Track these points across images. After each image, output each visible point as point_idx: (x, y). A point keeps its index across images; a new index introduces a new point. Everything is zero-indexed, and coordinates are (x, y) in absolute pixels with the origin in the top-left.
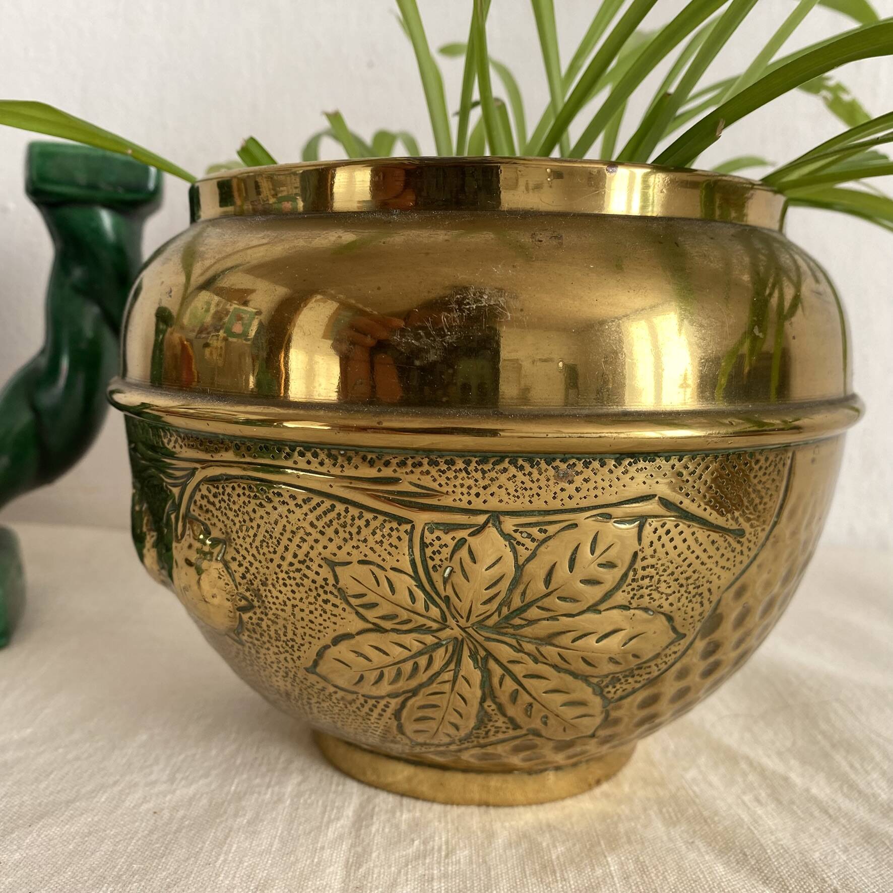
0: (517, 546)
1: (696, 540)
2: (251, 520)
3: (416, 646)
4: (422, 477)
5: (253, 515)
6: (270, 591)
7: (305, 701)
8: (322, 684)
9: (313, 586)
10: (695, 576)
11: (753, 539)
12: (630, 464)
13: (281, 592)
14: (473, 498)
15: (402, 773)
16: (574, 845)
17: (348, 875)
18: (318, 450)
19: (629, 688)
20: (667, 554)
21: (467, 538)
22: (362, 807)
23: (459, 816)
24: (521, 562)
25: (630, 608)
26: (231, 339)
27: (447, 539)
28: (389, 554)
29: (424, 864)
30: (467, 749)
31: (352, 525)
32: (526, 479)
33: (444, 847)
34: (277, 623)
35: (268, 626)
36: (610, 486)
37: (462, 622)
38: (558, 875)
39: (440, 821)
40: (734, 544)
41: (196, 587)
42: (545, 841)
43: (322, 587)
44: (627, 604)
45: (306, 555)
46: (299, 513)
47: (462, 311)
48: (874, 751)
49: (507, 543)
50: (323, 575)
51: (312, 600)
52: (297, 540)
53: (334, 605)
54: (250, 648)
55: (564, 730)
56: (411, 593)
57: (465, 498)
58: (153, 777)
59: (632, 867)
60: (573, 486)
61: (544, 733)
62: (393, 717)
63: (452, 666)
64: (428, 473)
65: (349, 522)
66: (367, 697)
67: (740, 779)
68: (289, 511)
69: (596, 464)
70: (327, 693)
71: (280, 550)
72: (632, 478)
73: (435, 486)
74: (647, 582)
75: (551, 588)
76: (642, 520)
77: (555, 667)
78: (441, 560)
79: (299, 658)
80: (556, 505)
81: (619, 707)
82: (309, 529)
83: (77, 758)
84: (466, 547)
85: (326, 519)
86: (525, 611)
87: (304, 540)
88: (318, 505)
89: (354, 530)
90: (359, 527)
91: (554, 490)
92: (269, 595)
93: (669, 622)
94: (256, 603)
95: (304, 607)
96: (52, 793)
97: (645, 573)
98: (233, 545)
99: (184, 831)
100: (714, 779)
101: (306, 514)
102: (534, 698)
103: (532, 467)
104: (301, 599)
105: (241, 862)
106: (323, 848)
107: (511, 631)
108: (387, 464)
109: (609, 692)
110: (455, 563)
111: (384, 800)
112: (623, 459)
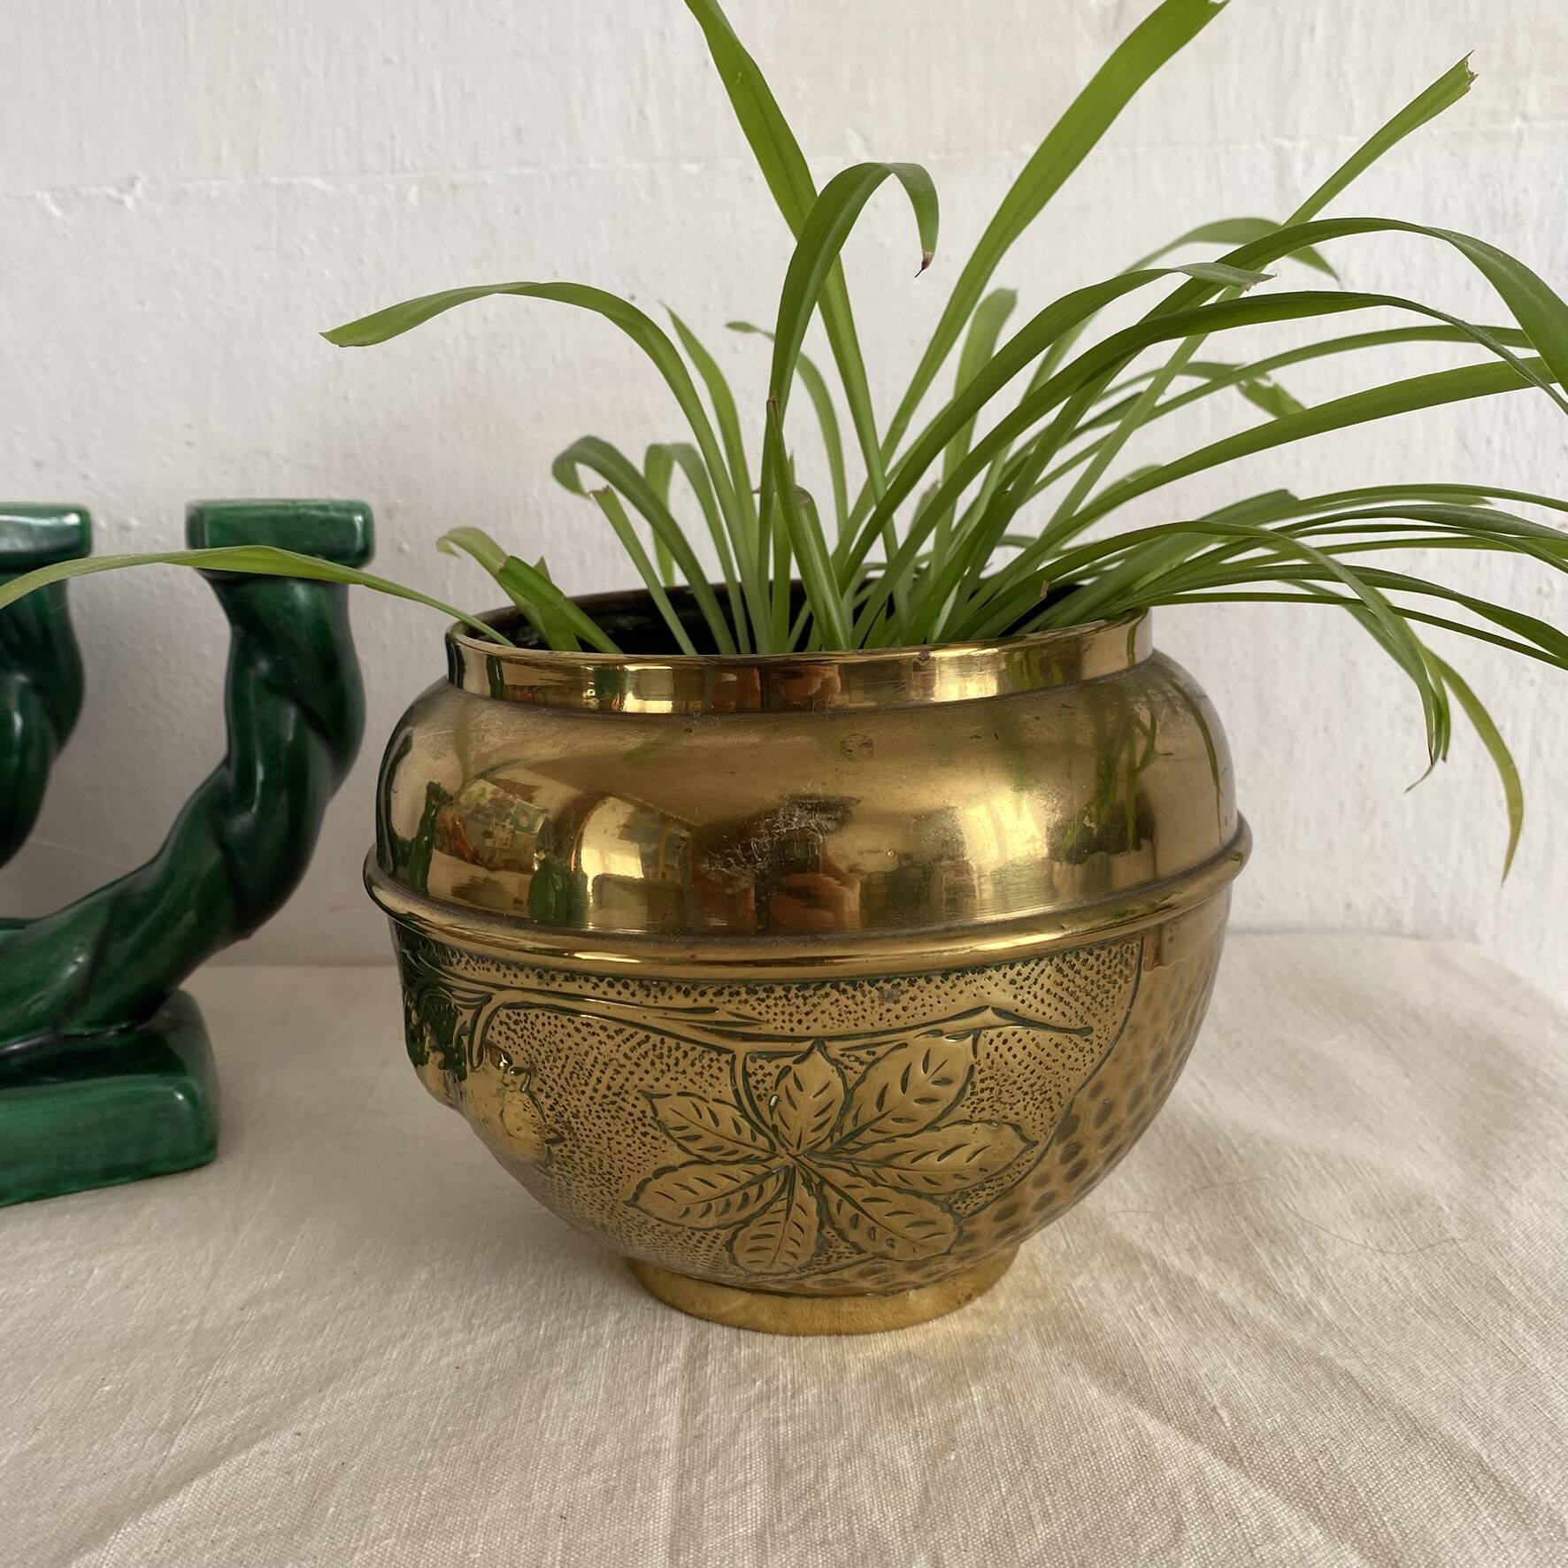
0: (845, 1071)
1: (1037, 1045)
2: (559, 1051)
3: (745, 1177)
4: (741, 1006)
5: (560, 1046)
6: (582, 1123)
7: (623, 1234)
8: (644, 1217)
9: (630, 1119)
10: (1040, 1083)
11: (1104, 1035)
12: (958, 978)
13: (594, 1125)
14: (795, 1025)
15: (736, 1302)
16: (936, 1375)
17: (685, 1423)
18: (629, 981)
19: (981, 1201)
20: (1006, 1063)
21: (791, 1065)
22: (693, 1345)
23: (805, 1349)
24: (850, 1086)
25: (971, 1123)
26: (517, 832)
27: (770, 1067)
28: (710, 1084)
29: (768, 1407)
30: (808, 1276)
31: (669, 1057)
32: (850, 1002)
33: (790, 1387)
34: (591, 1156)
35: (581, 1159)
36: (939, 1002)
37: (793, 1151)
38: (916, 1410)
39: (784, 1357)
40: (1082, 1044)
41: (499, 1120)
42: (903, 1372)
43: (640, 1119)
44: (968, 1118)
45: (622, 1088)
46: (611, 1044)
47: (772, 836)
48: (1305, 1241)
49: (834, 1068)
50: (640, 1108)
51: (629, 1132)
52: (610, 1072)
53: (653, 1138)
54: (559, 1180)
55: (914, 1250)
56: (736, 1124)
57: (787, 1026)
58: (446, 1325)
59: (997, 1396)
60: (899, 1006)
61: (890, 1255)
62: (724, 1248)
63: (785, 1195)
64: (746, 1001)
65: (665, 1052)
66: (694, 1230)
67: (1137, 1284)
68: (600, 1042)
69: (922, 982)
70: (649, 1226)
71: (593, 1081)
72: (961, 992)
73: (754, 1014)
74: (986, 1094)
75: (884, 1111)
76: (976, 1033)
77: (896, 1188)
78: (766, 1089)
79: (617, 1191)
80: (884, 1026)
81: (973, 1223)
82: (623, 1061)
83: (349, 1307)
84: (791, 1076)
85: (641, 1051)
86: (859, 1135)
87: (618, 1072)
88: (632, 1036)
89: (672, 1062)
90: (677, 1059)
91: (880, 1011)
92: (581, 1127)
93: (1016, 1131)
94: (566, 1135)
95: (621, 1140)
96: (332, 1353)
97: (984, 1085)
98: (540, 1076)
99: (495, 1386)
100: (1107, 1287)
101: (619, 1046)
102: (877, 1222)
103: (855, 989)
104: (618, 1132)
105: (565, 1417)
106: (654, 1396)
107: (845, 1155)
108: (703, 994)
109: (959, 1208)
110: (781, 1090)
111: (718, 1336)
112: (950, 974)
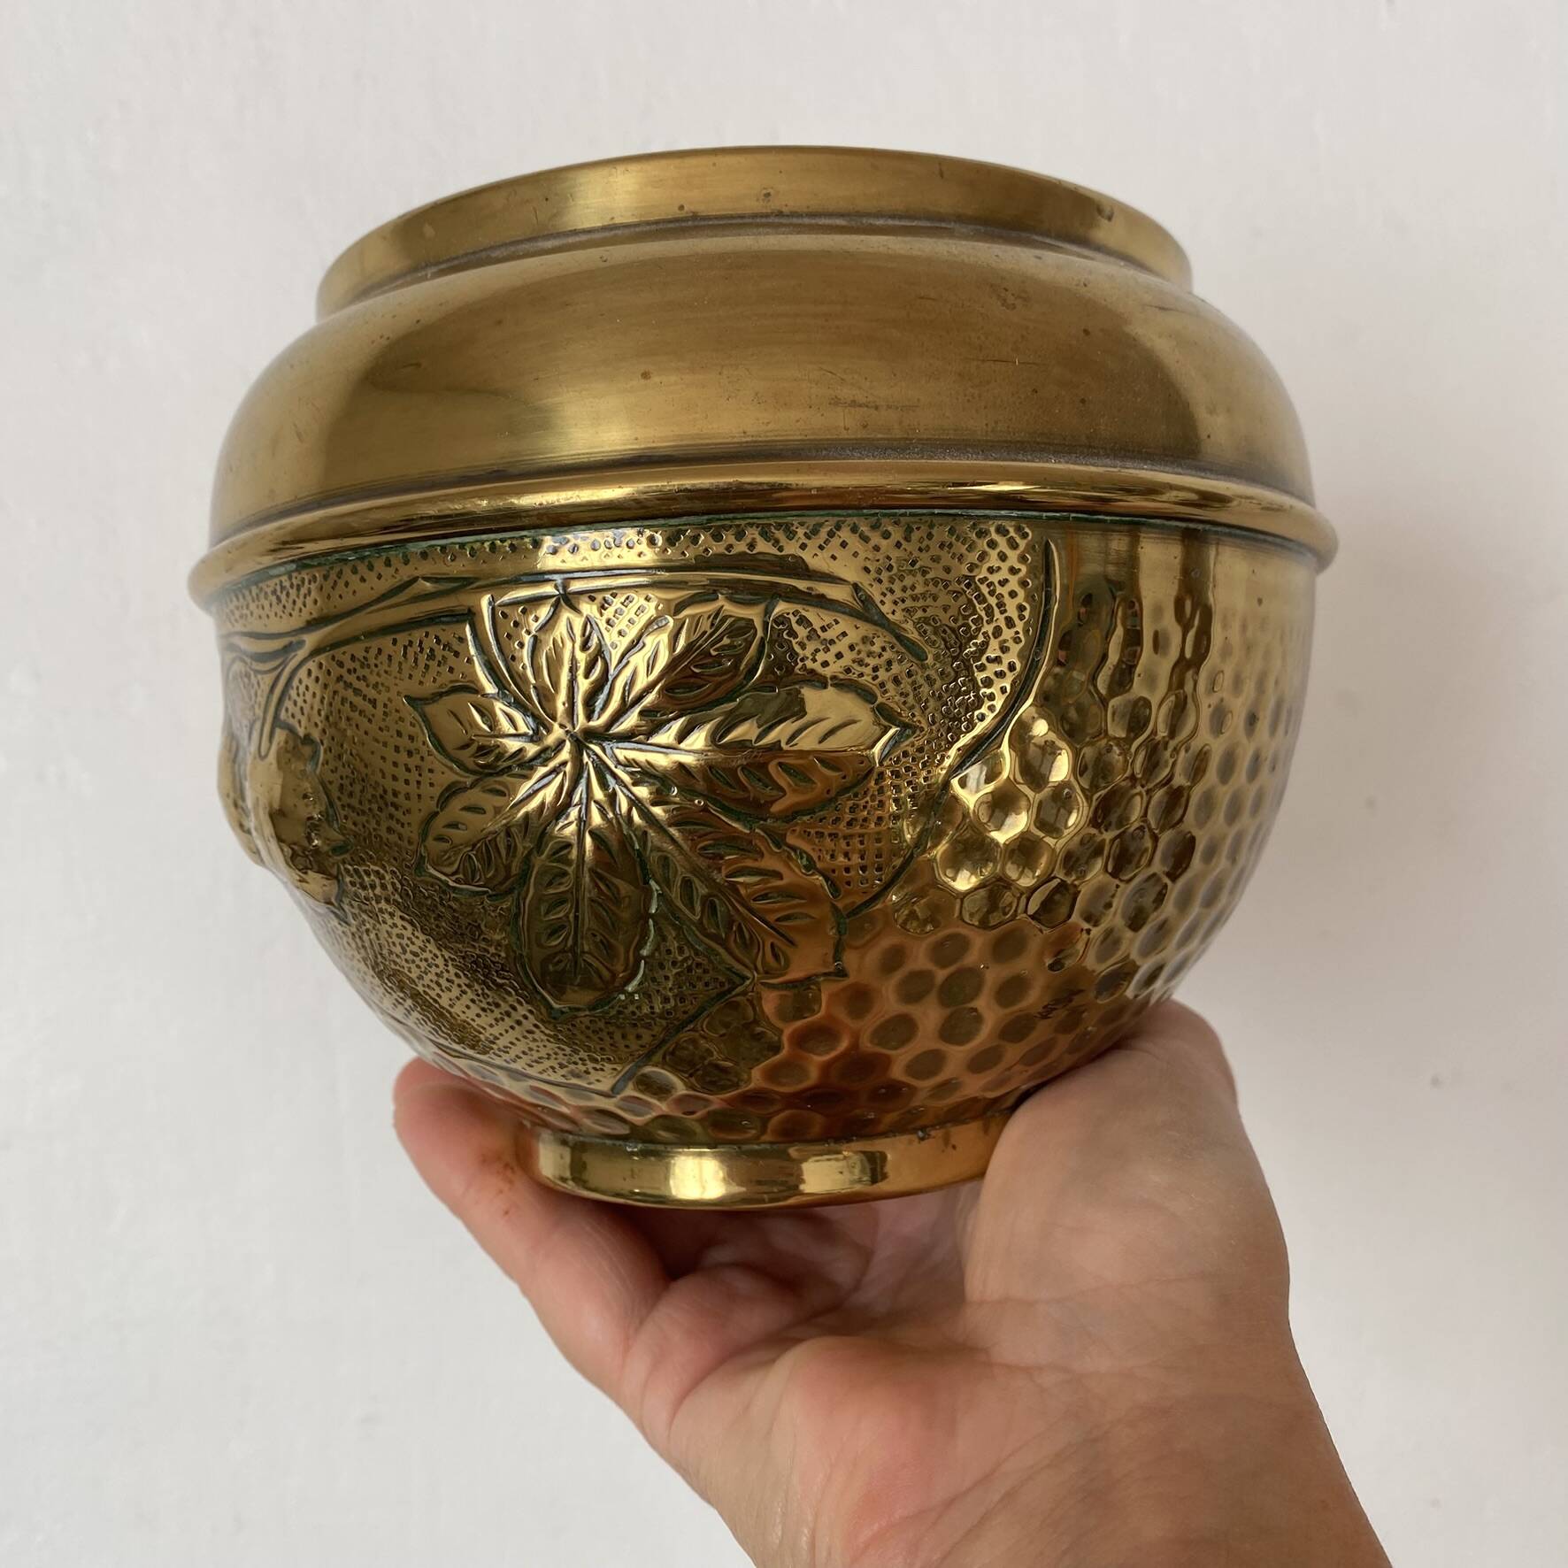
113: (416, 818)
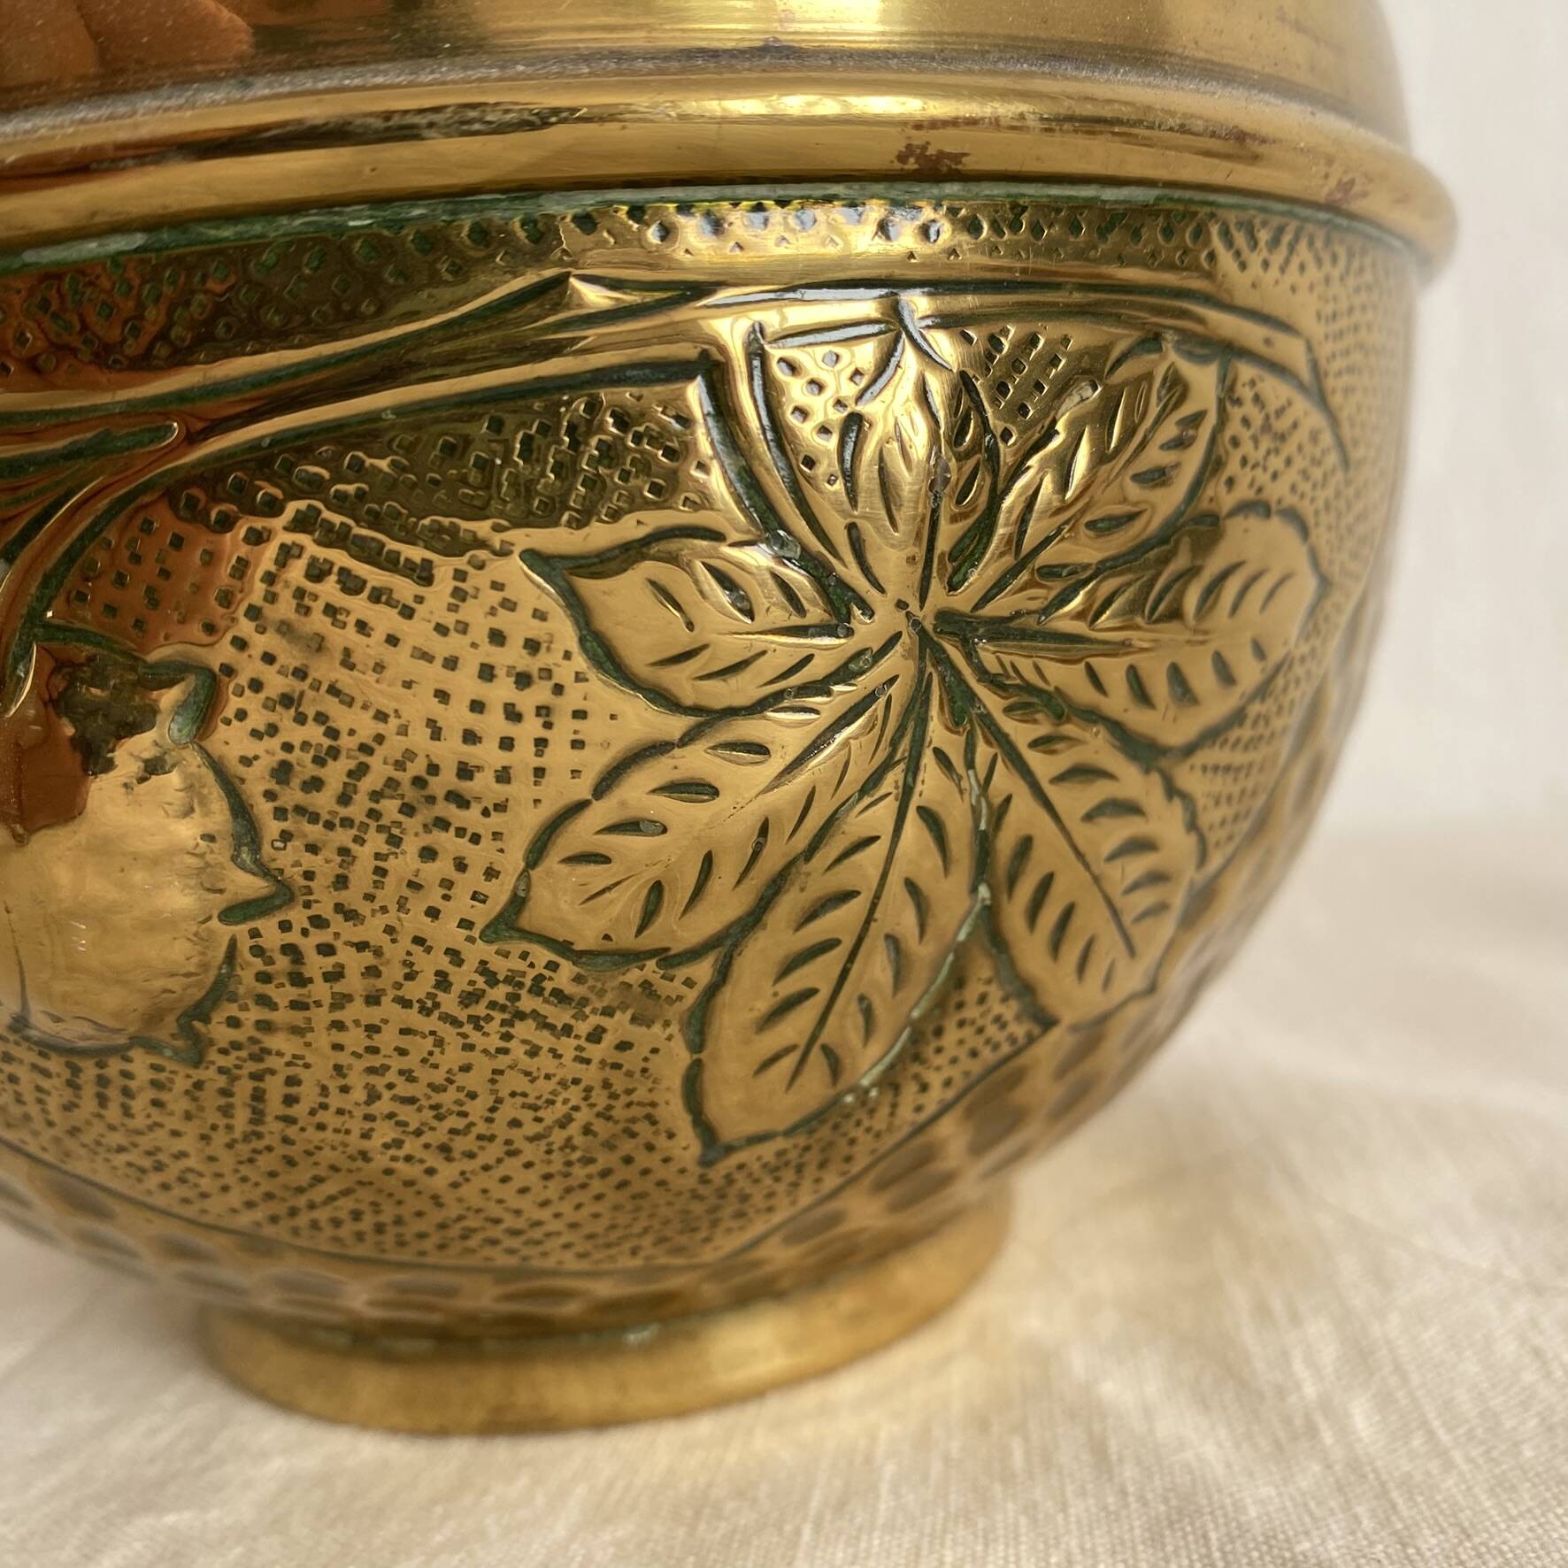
113: (525, 822)
